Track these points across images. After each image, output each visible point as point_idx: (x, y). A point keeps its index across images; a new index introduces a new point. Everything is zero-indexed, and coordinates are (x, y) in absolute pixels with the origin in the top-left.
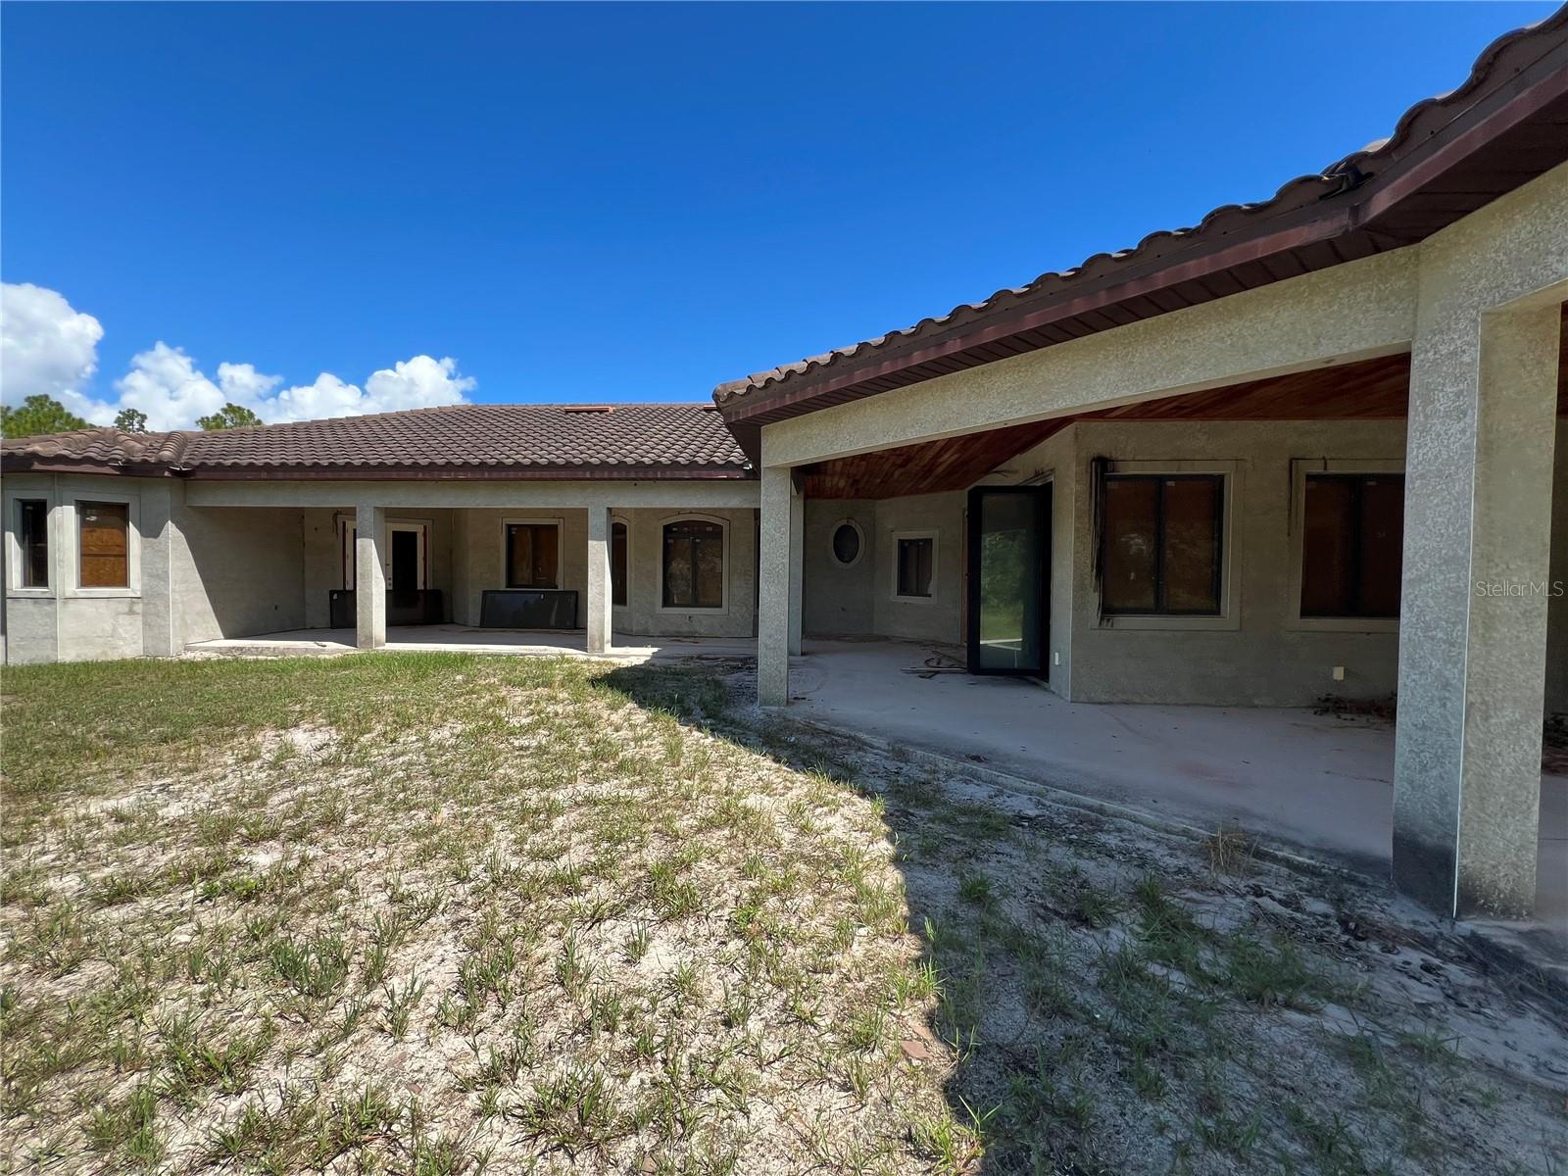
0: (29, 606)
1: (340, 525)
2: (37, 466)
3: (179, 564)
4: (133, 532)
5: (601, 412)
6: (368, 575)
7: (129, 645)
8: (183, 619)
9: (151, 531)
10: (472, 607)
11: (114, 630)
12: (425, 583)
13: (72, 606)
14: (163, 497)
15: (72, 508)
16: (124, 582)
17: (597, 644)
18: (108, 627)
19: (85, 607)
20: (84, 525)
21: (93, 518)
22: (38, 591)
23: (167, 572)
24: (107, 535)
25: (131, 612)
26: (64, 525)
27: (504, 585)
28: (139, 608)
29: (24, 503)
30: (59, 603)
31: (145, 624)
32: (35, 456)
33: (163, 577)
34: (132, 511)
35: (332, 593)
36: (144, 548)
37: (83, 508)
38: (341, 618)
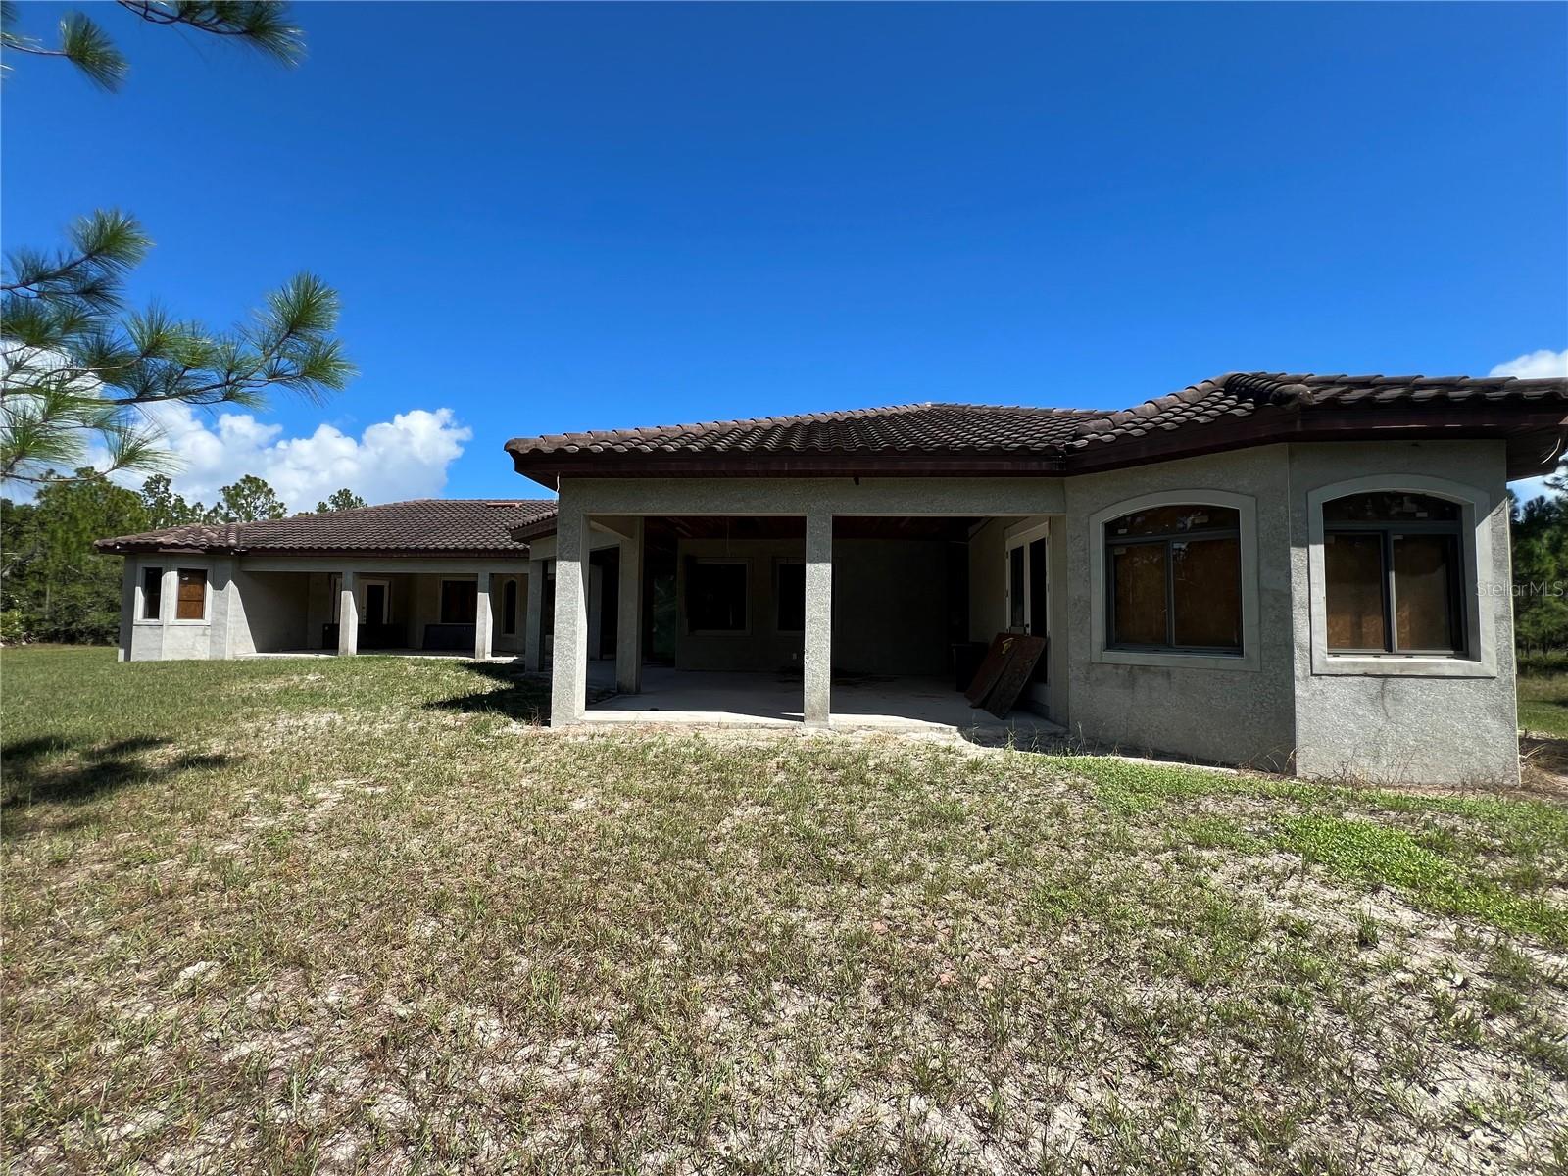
0: (146, 630)
1: (333, 582)
2: (161, 550)
3: (234, 606)
4: (209, 586)
5: (510, 506)
6: (347, 613)
7: (202, 652)
8: (234, 639)
9: (219, 586)
10: (418, 635)
11: (194, 645)
12: (388, 620)
13: (172, 630)
14: (229, 566)
15: (176, 573)
16: (201, 617)
17: (481, 654)
18: (190, 643)
19: (180, 632)
20: (181, 582)
21: (187, 579)
22: (152, 621)
23: (227, 611)
24: (194, 589)
25: (204, 635)
26: (171, 582)
27: (440, 619)
28: (208, 632)
29: (148, 570)
30: (164, 628)
31: (212, 642)
32: (161, 543)
33: (225, 614)
34: (209, 574)
35: (325, 626)
36: (214, 596)
37: (182, 573)
38: (329, 641)
